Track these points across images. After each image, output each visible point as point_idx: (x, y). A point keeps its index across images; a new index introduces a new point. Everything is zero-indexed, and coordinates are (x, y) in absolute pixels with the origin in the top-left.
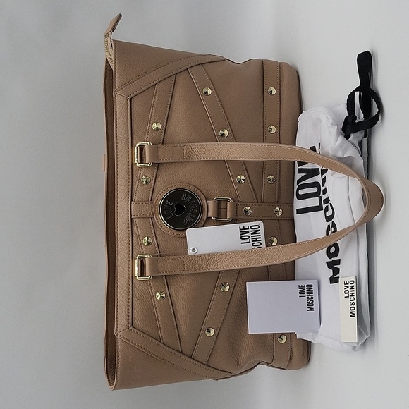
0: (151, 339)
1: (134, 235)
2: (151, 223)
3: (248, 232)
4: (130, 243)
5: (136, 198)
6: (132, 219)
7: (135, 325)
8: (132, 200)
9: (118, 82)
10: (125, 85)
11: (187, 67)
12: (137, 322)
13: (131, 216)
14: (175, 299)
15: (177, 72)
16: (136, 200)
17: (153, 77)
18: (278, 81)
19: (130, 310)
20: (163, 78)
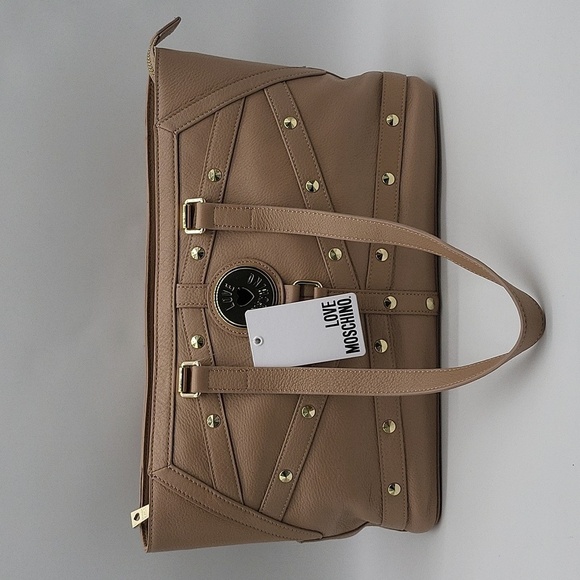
0: (198, 483)
1: (179, 332)
2: (203, 316)
3: (335, 310)
4: (174, 344)
5: (184, 279)
6: (176, 309)
7: (176, 462)
8: (177, 282)
9: (161, 110)
10: (170, 115)
11: (263, 86)
12: (180, 458)
13: (176, 305)
14: (234, 426)
15: (246, 94)
16: (183, 282)
17: (212, 102)
18: (404, 105)
19: (171, 439)
20: (226, 103)
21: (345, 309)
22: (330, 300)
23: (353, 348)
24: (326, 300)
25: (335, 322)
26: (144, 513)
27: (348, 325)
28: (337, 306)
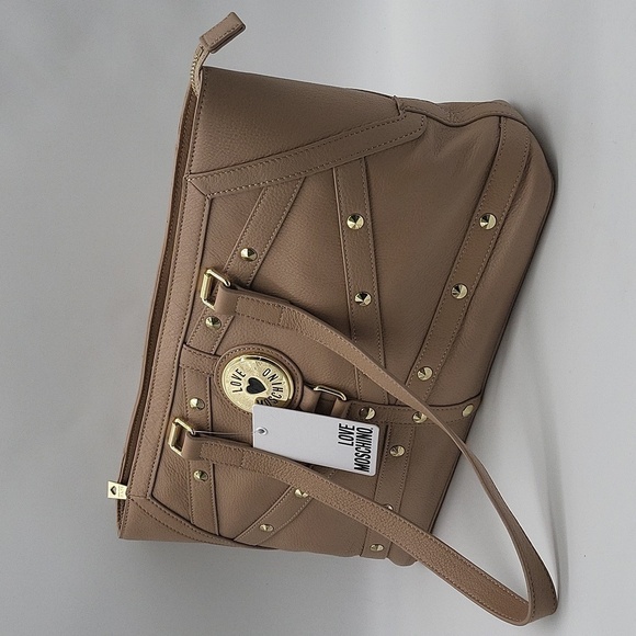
0: (176, 516)
3: (352, 433)
5: (192, 343)
6: (179, 367)
8: (184, 342)
13: (179, 363)
21: (364, 436)
22: (350, 424)
23: (363, 468)
24: (344, 423)
25: (350, 442)
26: (121, 492)
27: (363, 449)
28: (355, 431)
